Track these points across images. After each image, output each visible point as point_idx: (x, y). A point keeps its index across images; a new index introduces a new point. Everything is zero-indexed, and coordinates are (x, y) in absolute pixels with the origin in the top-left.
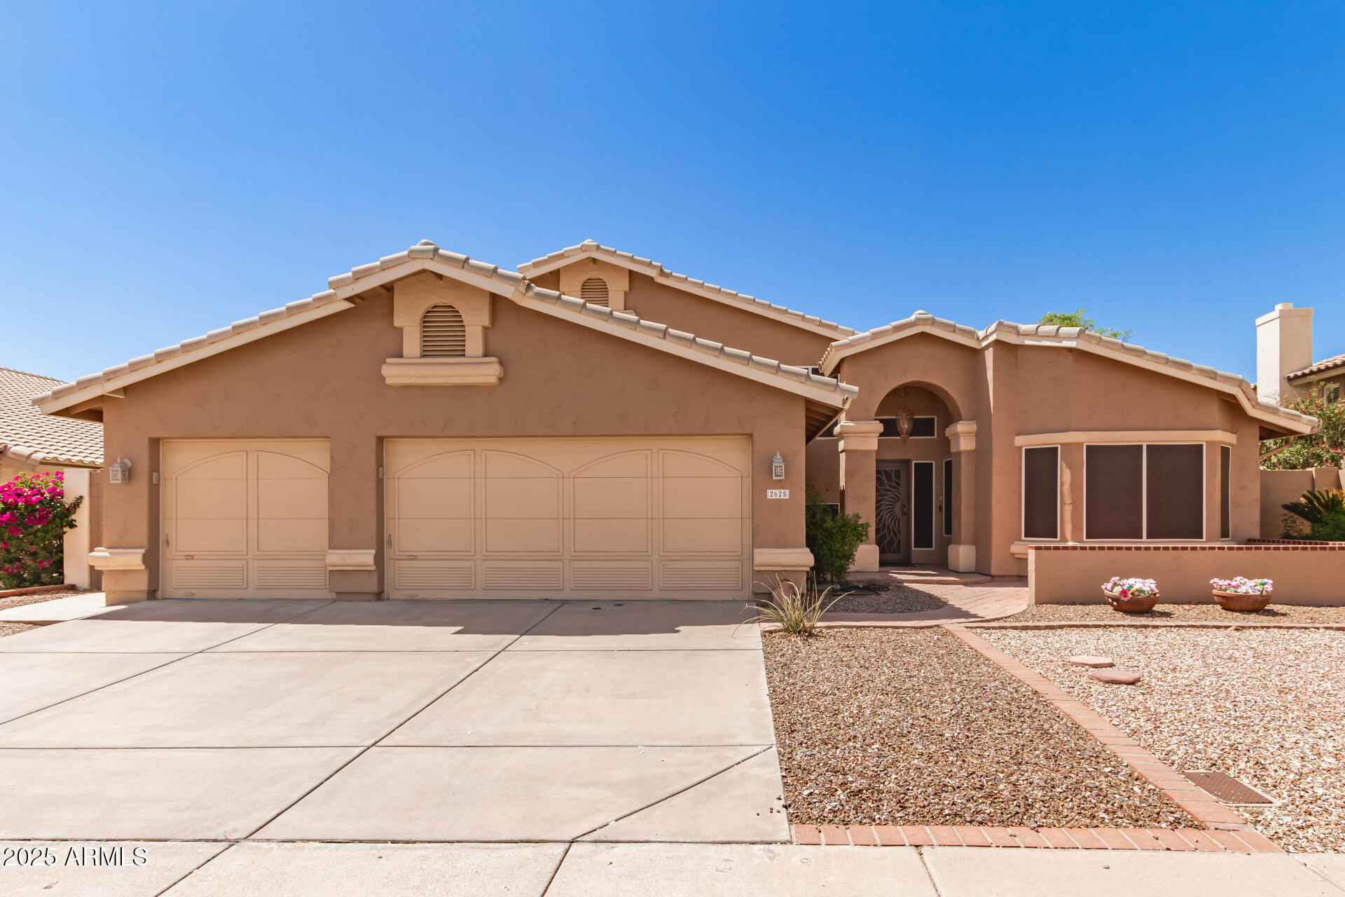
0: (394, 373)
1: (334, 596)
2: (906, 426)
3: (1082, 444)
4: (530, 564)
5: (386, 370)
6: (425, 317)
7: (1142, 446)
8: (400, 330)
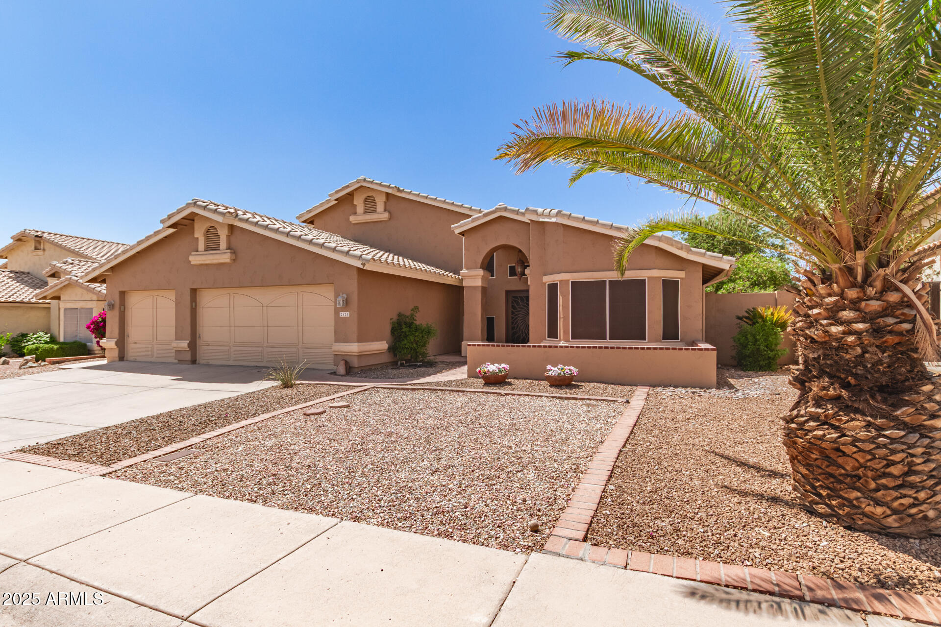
0: (195, 259)
1: (176, 361)
2: (519, 270)
3: (569, 280)
4: (250, 349)
5: (191, 258)
6: (207, 232)
7: (606, 281)
8: (198, 238)
